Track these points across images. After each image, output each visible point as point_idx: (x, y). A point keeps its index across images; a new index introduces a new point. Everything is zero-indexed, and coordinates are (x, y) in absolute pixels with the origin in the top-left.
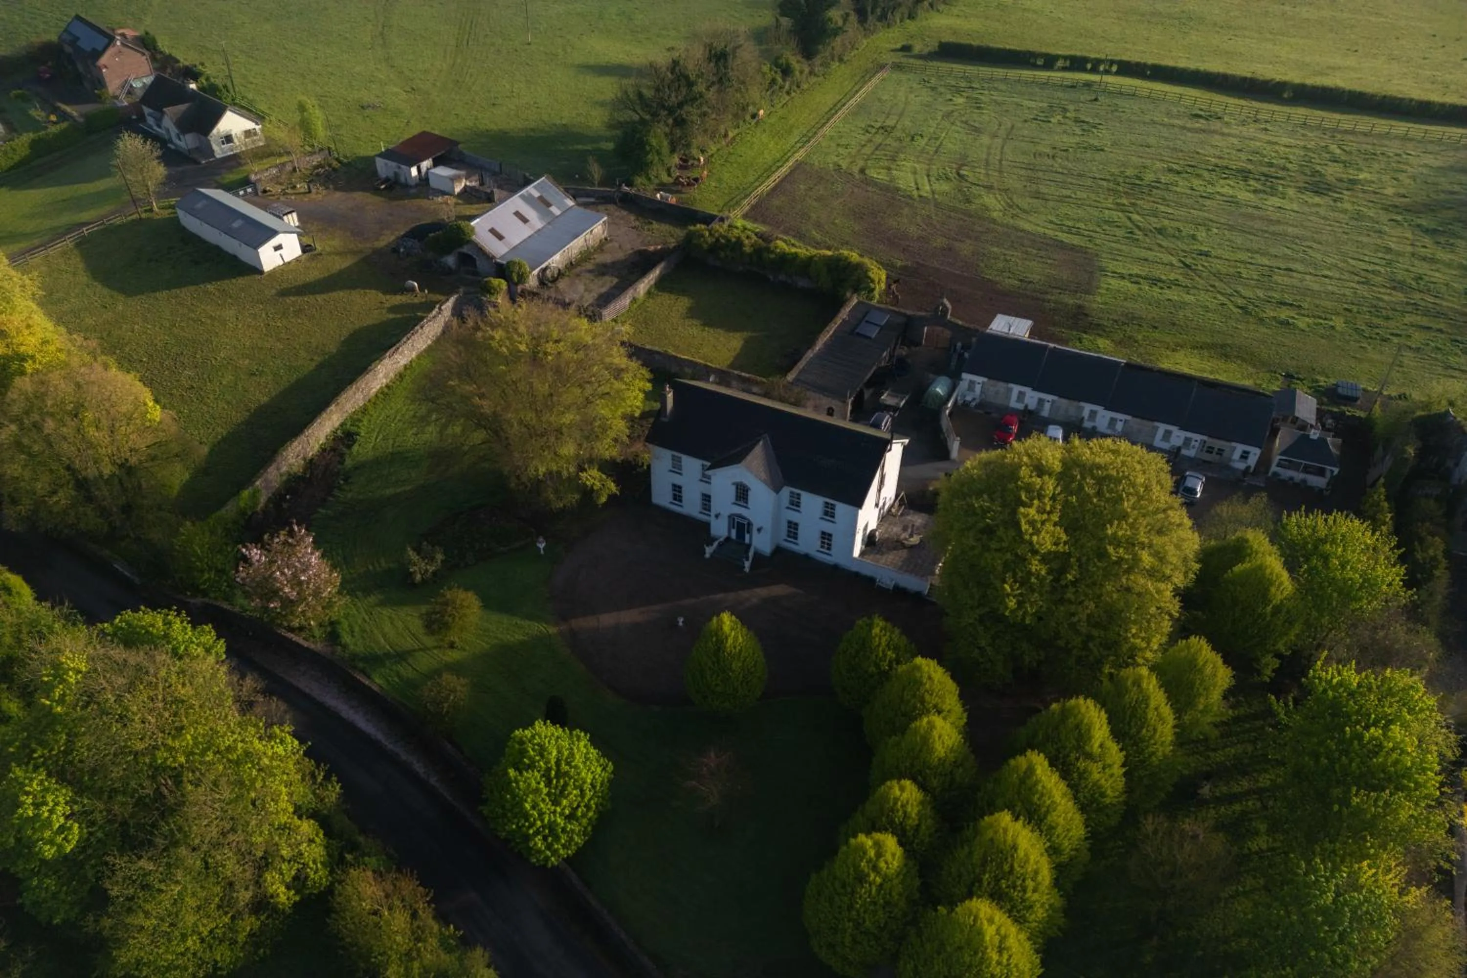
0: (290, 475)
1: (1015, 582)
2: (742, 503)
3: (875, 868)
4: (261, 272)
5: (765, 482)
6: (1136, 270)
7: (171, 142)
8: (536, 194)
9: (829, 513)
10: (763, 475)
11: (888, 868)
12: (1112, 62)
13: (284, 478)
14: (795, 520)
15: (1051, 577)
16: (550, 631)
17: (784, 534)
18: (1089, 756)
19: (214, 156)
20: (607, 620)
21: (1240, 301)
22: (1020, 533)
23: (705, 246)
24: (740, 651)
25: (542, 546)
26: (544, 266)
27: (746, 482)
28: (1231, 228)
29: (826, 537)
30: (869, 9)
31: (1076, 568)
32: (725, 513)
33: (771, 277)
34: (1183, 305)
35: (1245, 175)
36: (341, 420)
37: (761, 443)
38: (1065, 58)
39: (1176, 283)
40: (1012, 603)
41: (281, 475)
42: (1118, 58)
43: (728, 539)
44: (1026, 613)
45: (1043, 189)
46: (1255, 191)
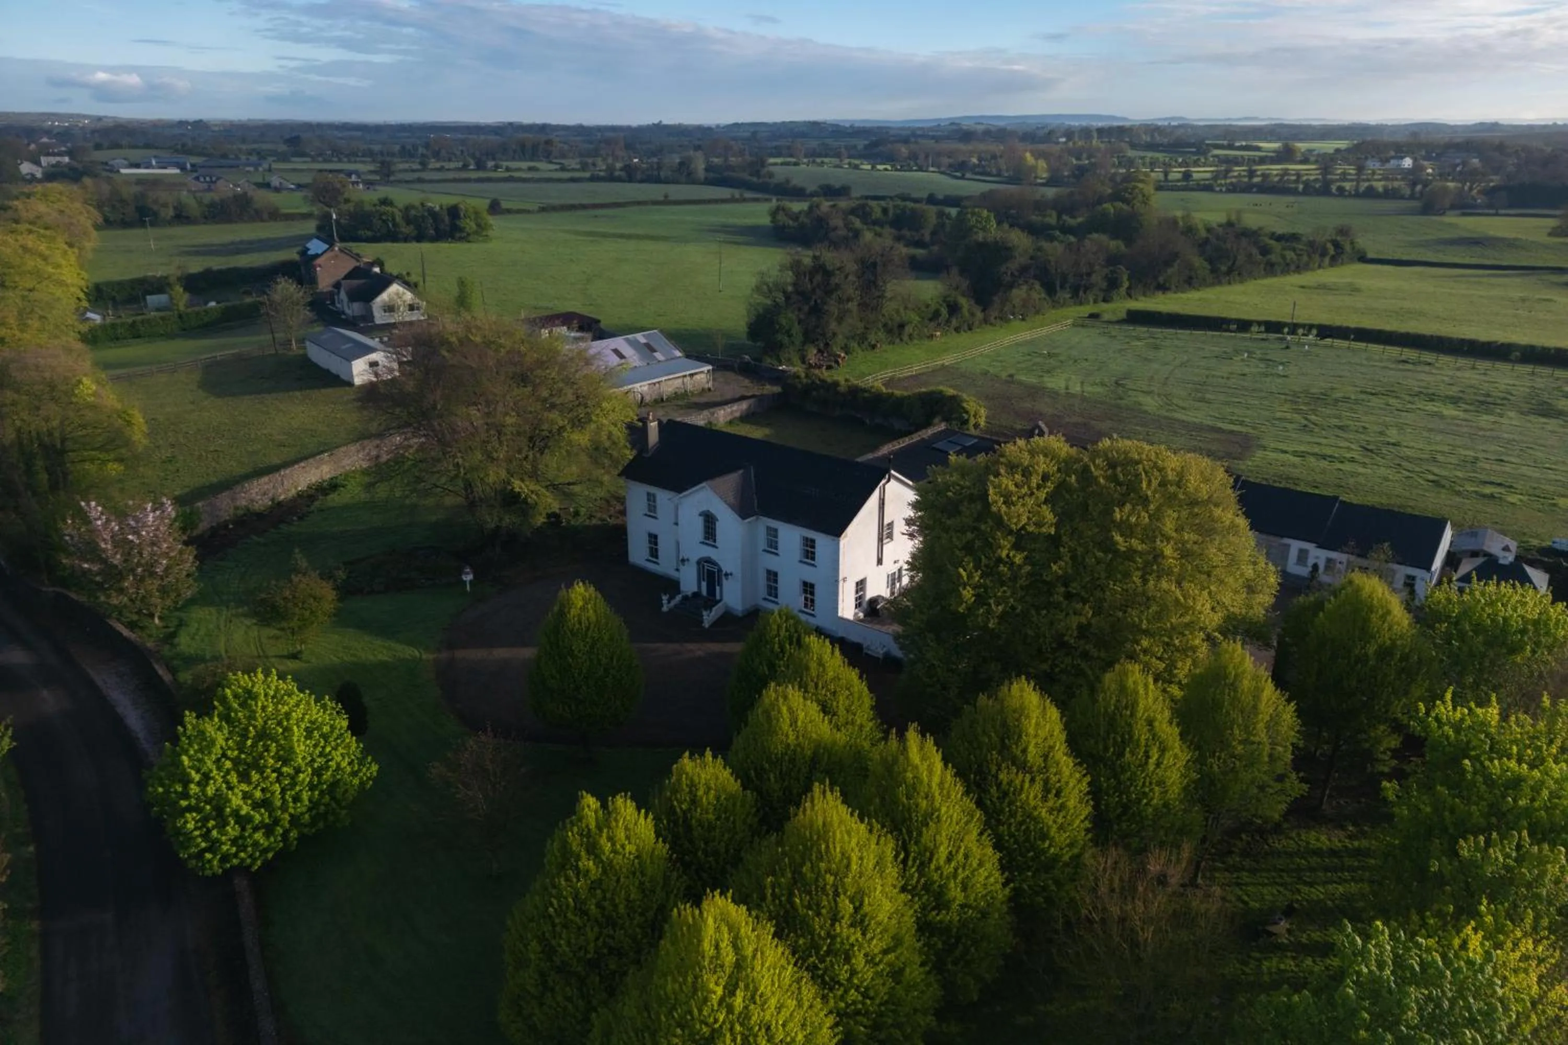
0: (248, 510)
1: (977, 568)
2: (710, 542)
3: (593, 849)
4: (350, 384)
5: (732, 507)
6: (1302, 448)
7: (343, 313)
8: (643, 340)
9: (809, 552)
10: (731, 499)
11: (615, 852)
12: (1311, 327)
13: (240, 512)
14: (773, 568)
15: (1028, 568)
16: (424, 657)
17: (762, 591)
18: (1023, 767)
19: (373, 321)
20: (501, 653)
21: (1431, 477)
22: (987, 505)
23: (799, 386)
24: (588, 629)
25: (468, 578)
26: (626, 388)
27: (713, 511)
28: (1430, 430)
29: (808, 588)
30: (1058, 284)
31: (1067, 559)
32: (694, 558)
33: (868, 421)
34: (1354, 474)
35: (1455, 401)
36: (333, 474)
37: (741, 472)
38: (1259, 323)
39: (1352, 460)
40: (968, 594)
41: (236, 508)
42: (1316, 322)
43: (696, 595)
44: (989, 612)
45: (1208, 396)
46: (1465, 411)
